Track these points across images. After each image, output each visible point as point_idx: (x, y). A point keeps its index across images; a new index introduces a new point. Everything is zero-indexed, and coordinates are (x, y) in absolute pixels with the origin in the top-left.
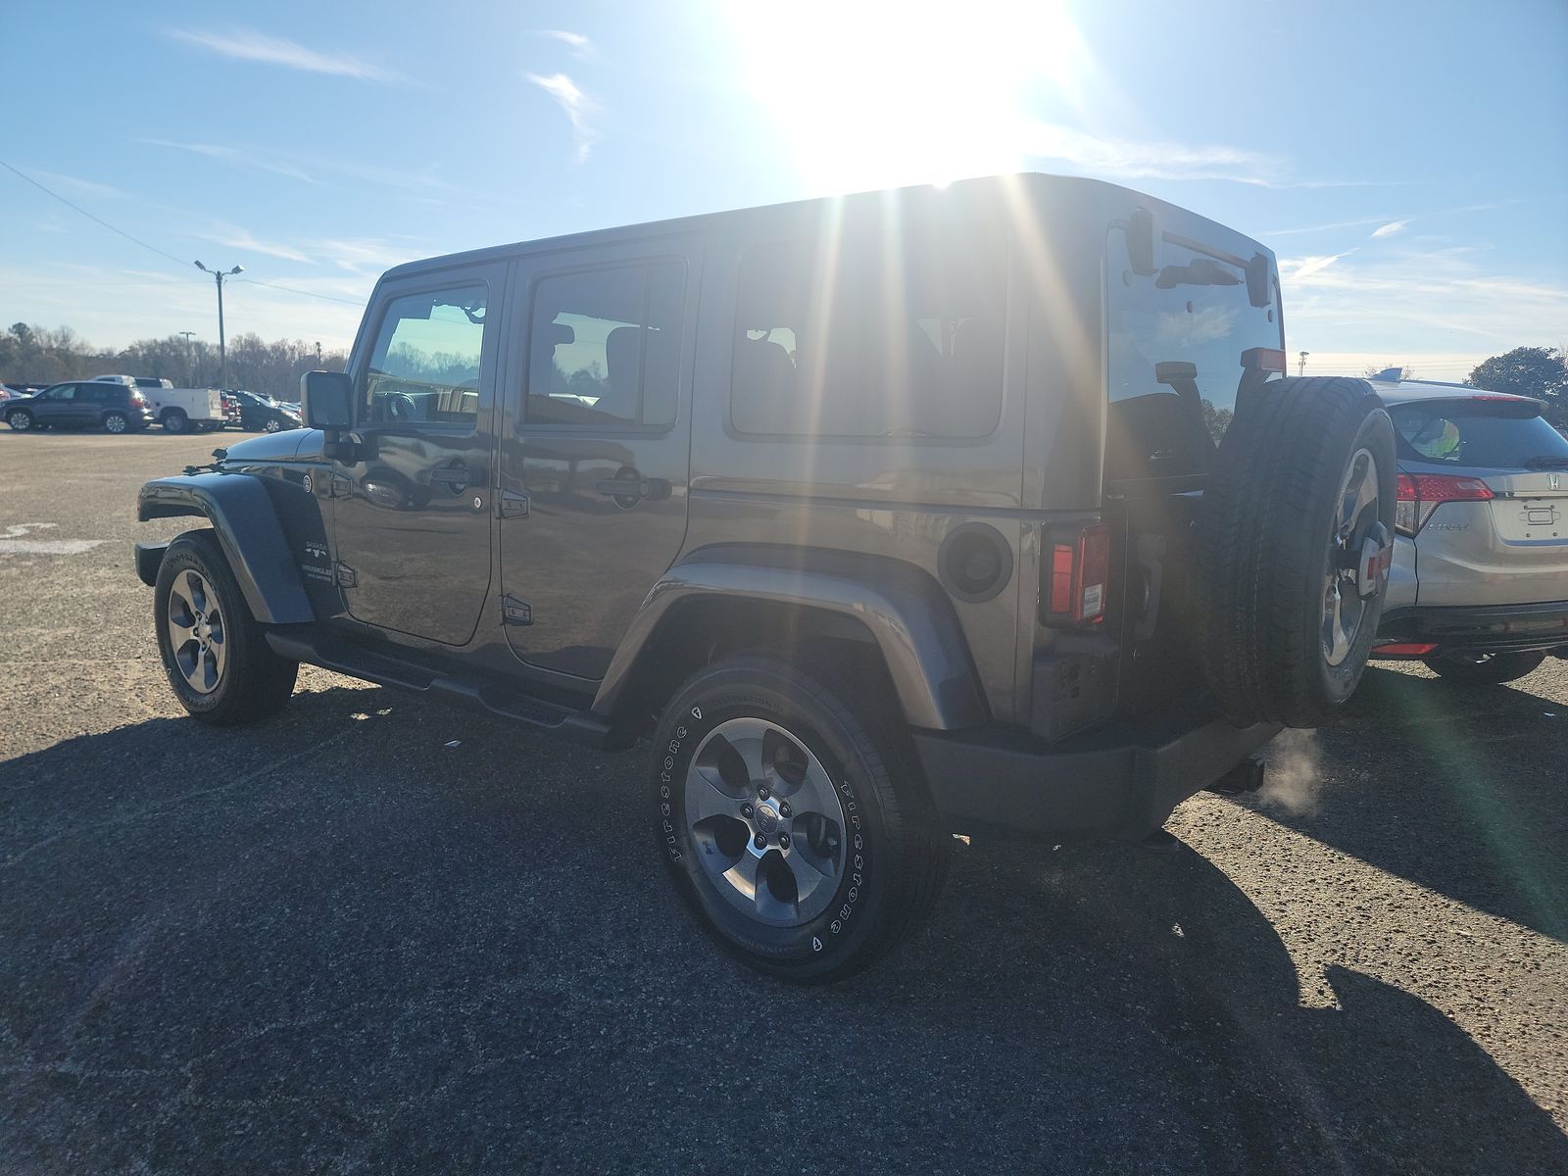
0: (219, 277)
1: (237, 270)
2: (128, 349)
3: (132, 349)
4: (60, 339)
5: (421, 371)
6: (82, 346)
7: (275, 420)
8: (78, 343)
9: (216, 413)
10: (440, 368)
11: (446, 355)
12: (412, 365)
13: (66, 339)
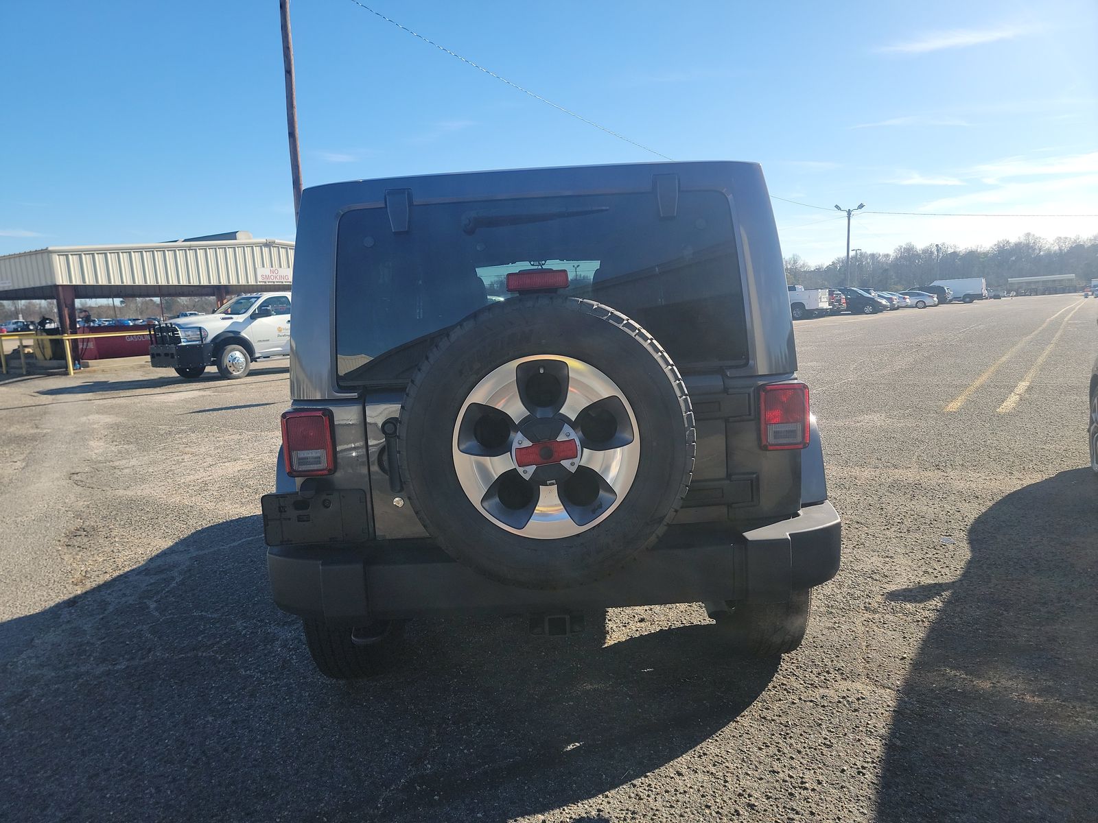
0: (849, 213)
1: (861, 206)
2: (831, 264)
3: (833, 263)
4: (792, 262)
5: (1042, 253)
6: (804, 265)
7: (870, 305)
8: (802, 263)
9: (825, 305)
10: (1060, 249)
11: (1066, 238)
12: (1035, 249)
13: (795, 262)
